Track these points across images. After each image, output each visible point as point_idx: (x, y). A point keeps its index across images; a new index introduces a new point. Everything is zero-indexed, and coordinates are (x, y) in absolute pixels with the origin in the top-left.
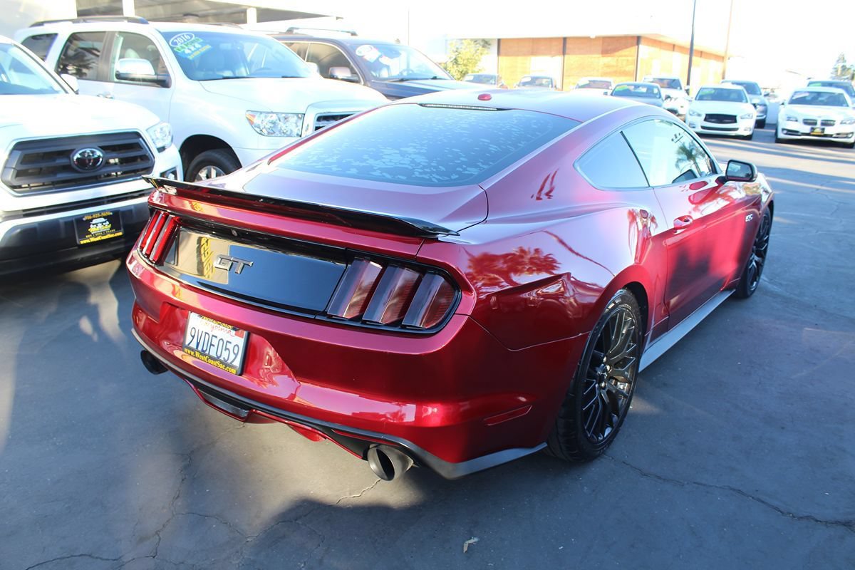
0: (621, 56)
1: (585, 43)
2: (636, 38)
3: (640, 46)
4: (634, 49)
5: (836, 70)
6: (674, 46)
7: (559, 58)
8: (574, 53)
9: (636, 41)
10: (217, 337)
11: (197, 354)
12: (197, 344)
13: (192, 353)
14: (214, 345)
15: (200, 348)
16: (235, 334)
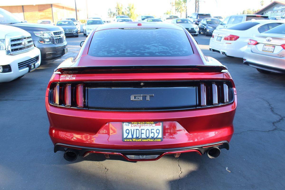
0: (46, 12)
1: (31, 8)
2: (51, 5)
3: (52, 7)
4: (50, 9)
5: (109, 13)
6: (63, 7)
7: (22, 13)
8: (27, 11)
9: (51, 6)
10: (144, 129)
11: (134, 140)
12: (132, 136)
13: (131, 140)
14: (143, 133)
15: (135, 137)
16: (156, 125)
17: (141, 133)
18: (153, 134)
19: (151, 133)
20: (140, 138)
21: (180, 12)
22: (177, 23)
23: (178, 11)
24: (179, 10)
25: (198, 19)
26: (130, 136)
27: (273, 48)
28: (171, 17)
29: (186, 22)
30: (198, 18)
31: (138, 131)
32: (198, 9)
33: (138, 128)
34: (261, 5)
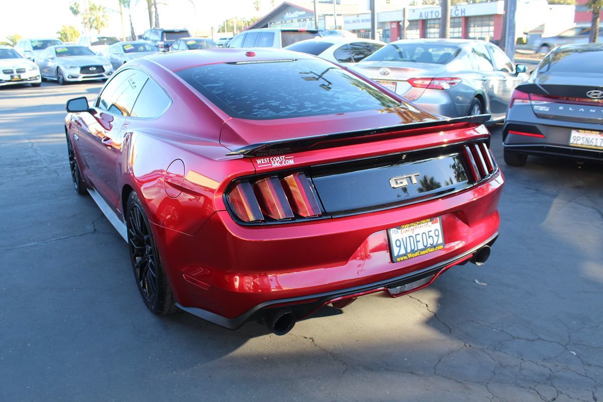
10: (419, 234)
11: (410, 256)
12: (406, 249)
13: (405, 258)
14: (419, 241)
15: (409, 250)
16: (432, 223)
17: (417, 242)
18: (431, 238)
19: (429, 237)
20: (417, 251)
21: (96, 28)
22: (126, 51)
23: (91, 27)
24: (94, 25)
25: (164, 42)
26: (403, 252)
27: (394, 86)
28: (102, 40)
29: (142, 48)
30: (165, 40)
31: (411, 238)
32: (157, 19)
33: (410, 233)
34: (255, 9)
